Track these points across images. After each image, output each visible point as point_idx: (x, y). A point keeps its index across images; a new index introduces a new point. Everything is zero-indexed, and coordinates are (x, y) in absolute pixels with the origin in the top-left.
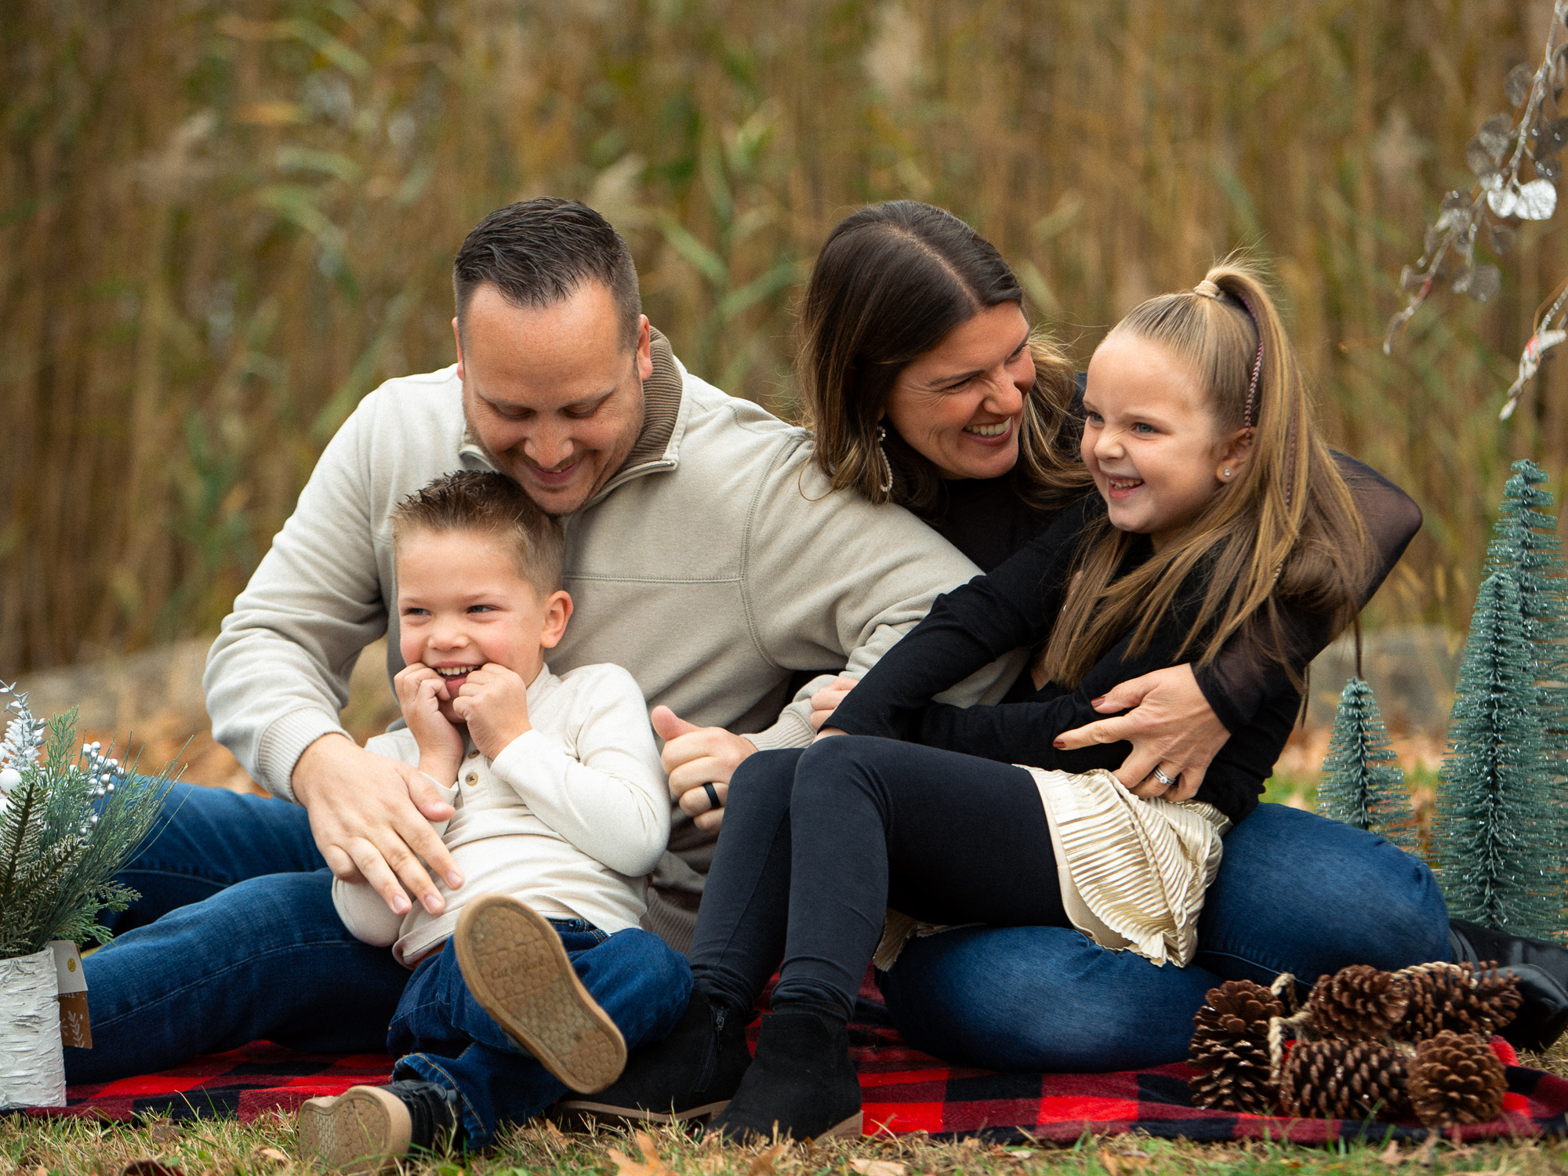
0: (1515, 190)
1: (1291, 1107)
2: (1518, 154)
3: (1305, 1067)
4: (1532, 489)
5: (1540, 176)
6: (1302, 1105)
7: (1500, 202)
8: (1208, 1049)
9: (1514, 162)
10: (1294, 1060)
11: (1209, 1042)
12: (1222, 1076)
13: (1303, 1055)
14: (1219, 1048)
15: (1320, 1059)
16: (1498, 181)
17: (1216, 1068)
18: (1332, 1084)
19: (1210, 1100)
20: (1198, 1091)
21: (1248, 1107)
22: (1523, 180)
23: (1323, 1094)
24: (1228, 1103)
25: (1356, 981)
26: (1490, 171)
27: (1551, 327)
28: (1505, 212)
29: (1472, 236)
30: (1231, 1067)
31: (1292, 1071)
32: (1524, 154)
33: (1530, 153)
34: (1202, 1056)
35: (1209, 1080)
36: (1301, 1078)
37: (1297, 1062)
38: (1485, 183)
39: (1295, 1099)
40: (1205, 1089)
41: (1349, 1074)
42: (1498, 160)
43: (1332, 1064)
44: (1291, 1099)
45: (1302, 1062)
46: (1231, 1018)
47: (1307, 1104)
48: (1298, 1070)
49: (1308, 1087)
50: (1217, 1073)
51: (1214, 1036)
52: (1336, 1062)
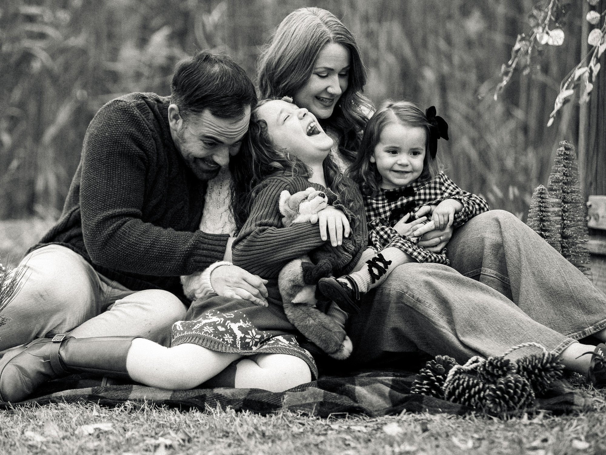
0: (547, 33)
2: (548, 19)
3: (454, 389)
4: (568, 152)
5: (557, 28)
7: (541, 38)
8: (426, 373)
9: (546, 22)
10: (452, 384)
12: (426, 384)
13: (455, 384)
14: (431, 374)
15: (461, 387)
16: (540, 29)
17: (426, 380)
20: (415, 386)
22: (551, 29)
25: (495, 362)
26: (538, 25)
27: (567, 89)
28: (543, 42)
29: (530, 52)
30: (431, 383)
32: (550, 19)
33: (553, 19)
34: (423, 374)
35: (421, 383)
36: (452, 393)
37: (452, 386)
38: (535, 30)
40: (417, 385)
41: (470, 397)
42: (540, 22)
43: (465, 391)
45: (454, 387)
46: (441, 366)
49: (454, 397)
50: (425, 382)
51: (430, 369)
52: (467, 391)
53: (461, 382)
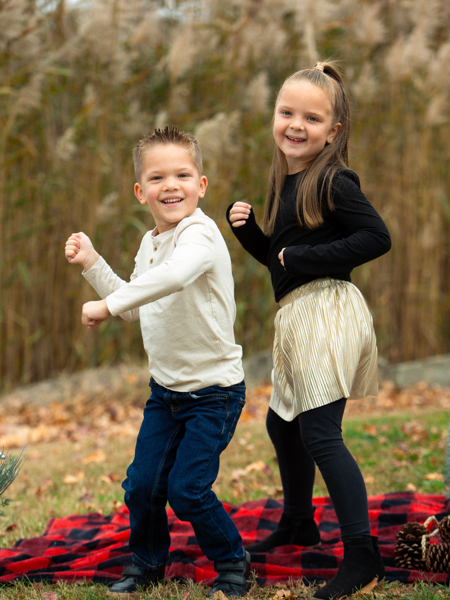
1: (430, 569)
3: (434, 555)
6: (434, 569)
8: (402, 547)
10: (430, 552)
11: (402, 545)
12: (407, 557)
13: (434, 550)
14: (406, 547)
15: (440, 551)
17: (405, 554)
18: (444, 561)
19: (403, 566)
20: (399, 562)
21: (417, 568)
23: (441, 565)
24: (410, 567)
30: (411, 554)
31: (430, 557)
34: (400, 550)
35: (402, 559)
36: (433, 559)
37: (432, 553)
39: (431, 567)
40: (401, 562)
44: (430, 567)
45: (433, 553)
46: (411, 536)
47: (436, 569)
48: (432, 556)
49: (436, 562)
50: (405, 556)
51: (404, 542)
52: (446, 553)
53: (438, 547)
